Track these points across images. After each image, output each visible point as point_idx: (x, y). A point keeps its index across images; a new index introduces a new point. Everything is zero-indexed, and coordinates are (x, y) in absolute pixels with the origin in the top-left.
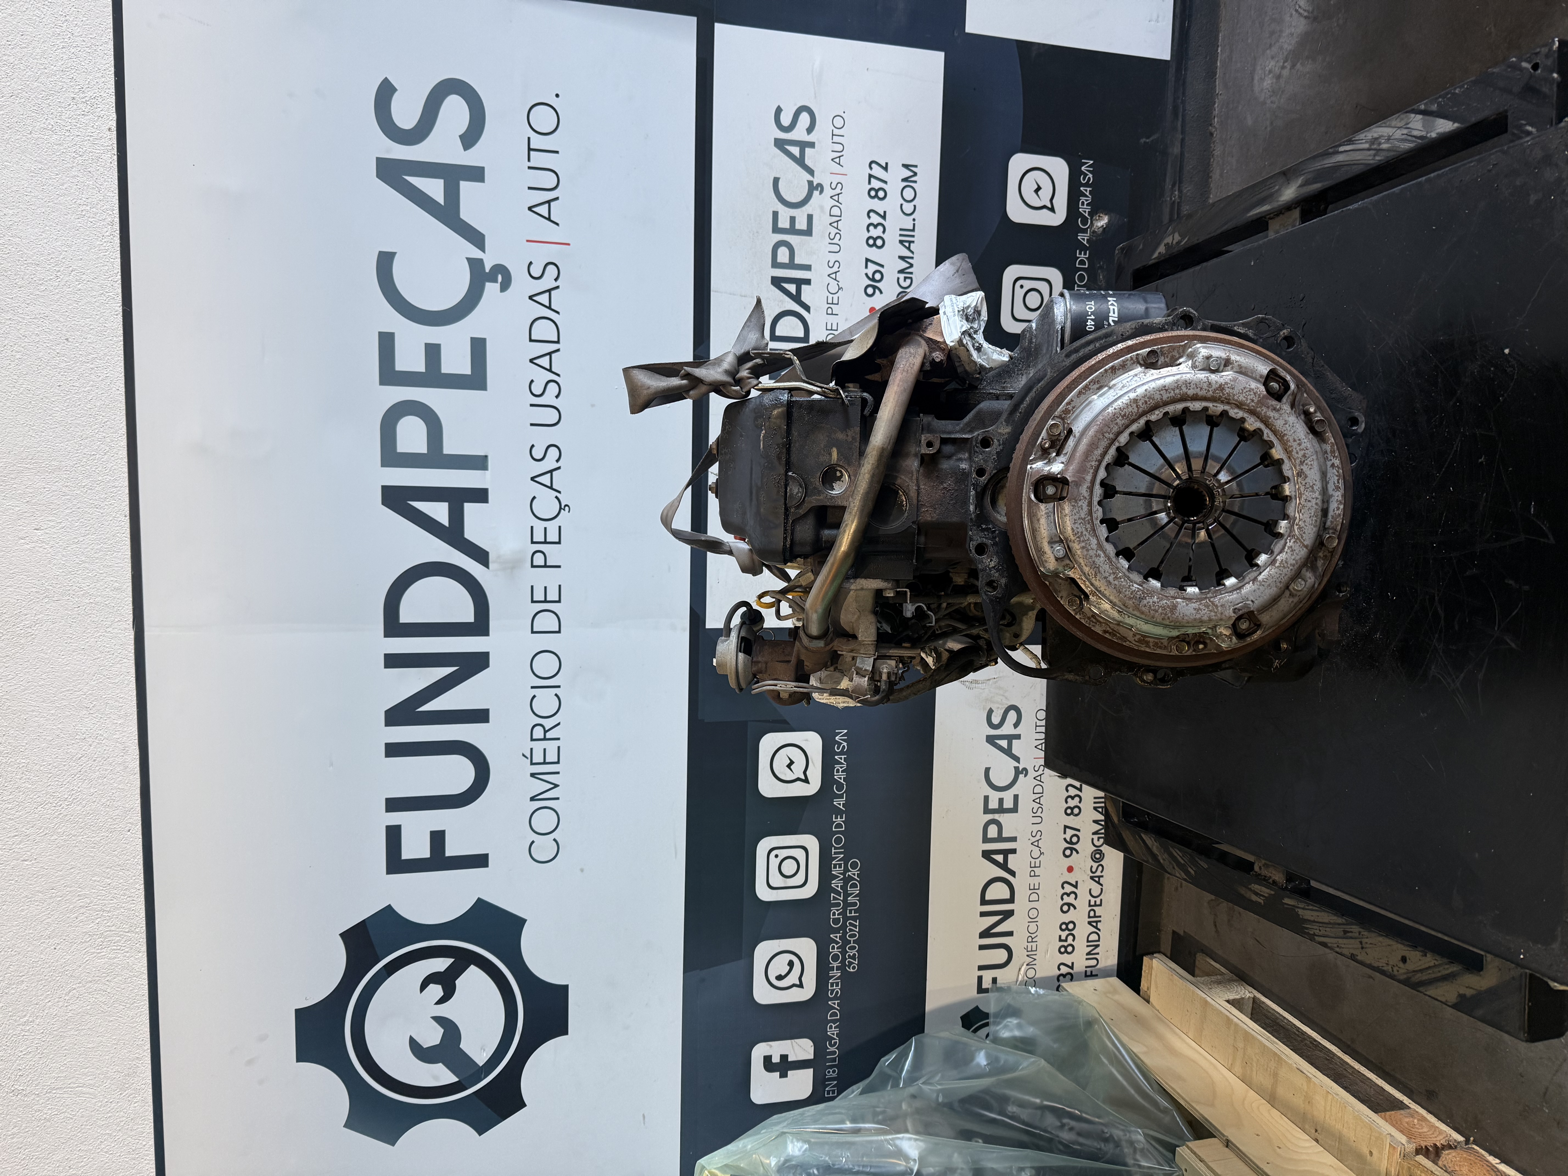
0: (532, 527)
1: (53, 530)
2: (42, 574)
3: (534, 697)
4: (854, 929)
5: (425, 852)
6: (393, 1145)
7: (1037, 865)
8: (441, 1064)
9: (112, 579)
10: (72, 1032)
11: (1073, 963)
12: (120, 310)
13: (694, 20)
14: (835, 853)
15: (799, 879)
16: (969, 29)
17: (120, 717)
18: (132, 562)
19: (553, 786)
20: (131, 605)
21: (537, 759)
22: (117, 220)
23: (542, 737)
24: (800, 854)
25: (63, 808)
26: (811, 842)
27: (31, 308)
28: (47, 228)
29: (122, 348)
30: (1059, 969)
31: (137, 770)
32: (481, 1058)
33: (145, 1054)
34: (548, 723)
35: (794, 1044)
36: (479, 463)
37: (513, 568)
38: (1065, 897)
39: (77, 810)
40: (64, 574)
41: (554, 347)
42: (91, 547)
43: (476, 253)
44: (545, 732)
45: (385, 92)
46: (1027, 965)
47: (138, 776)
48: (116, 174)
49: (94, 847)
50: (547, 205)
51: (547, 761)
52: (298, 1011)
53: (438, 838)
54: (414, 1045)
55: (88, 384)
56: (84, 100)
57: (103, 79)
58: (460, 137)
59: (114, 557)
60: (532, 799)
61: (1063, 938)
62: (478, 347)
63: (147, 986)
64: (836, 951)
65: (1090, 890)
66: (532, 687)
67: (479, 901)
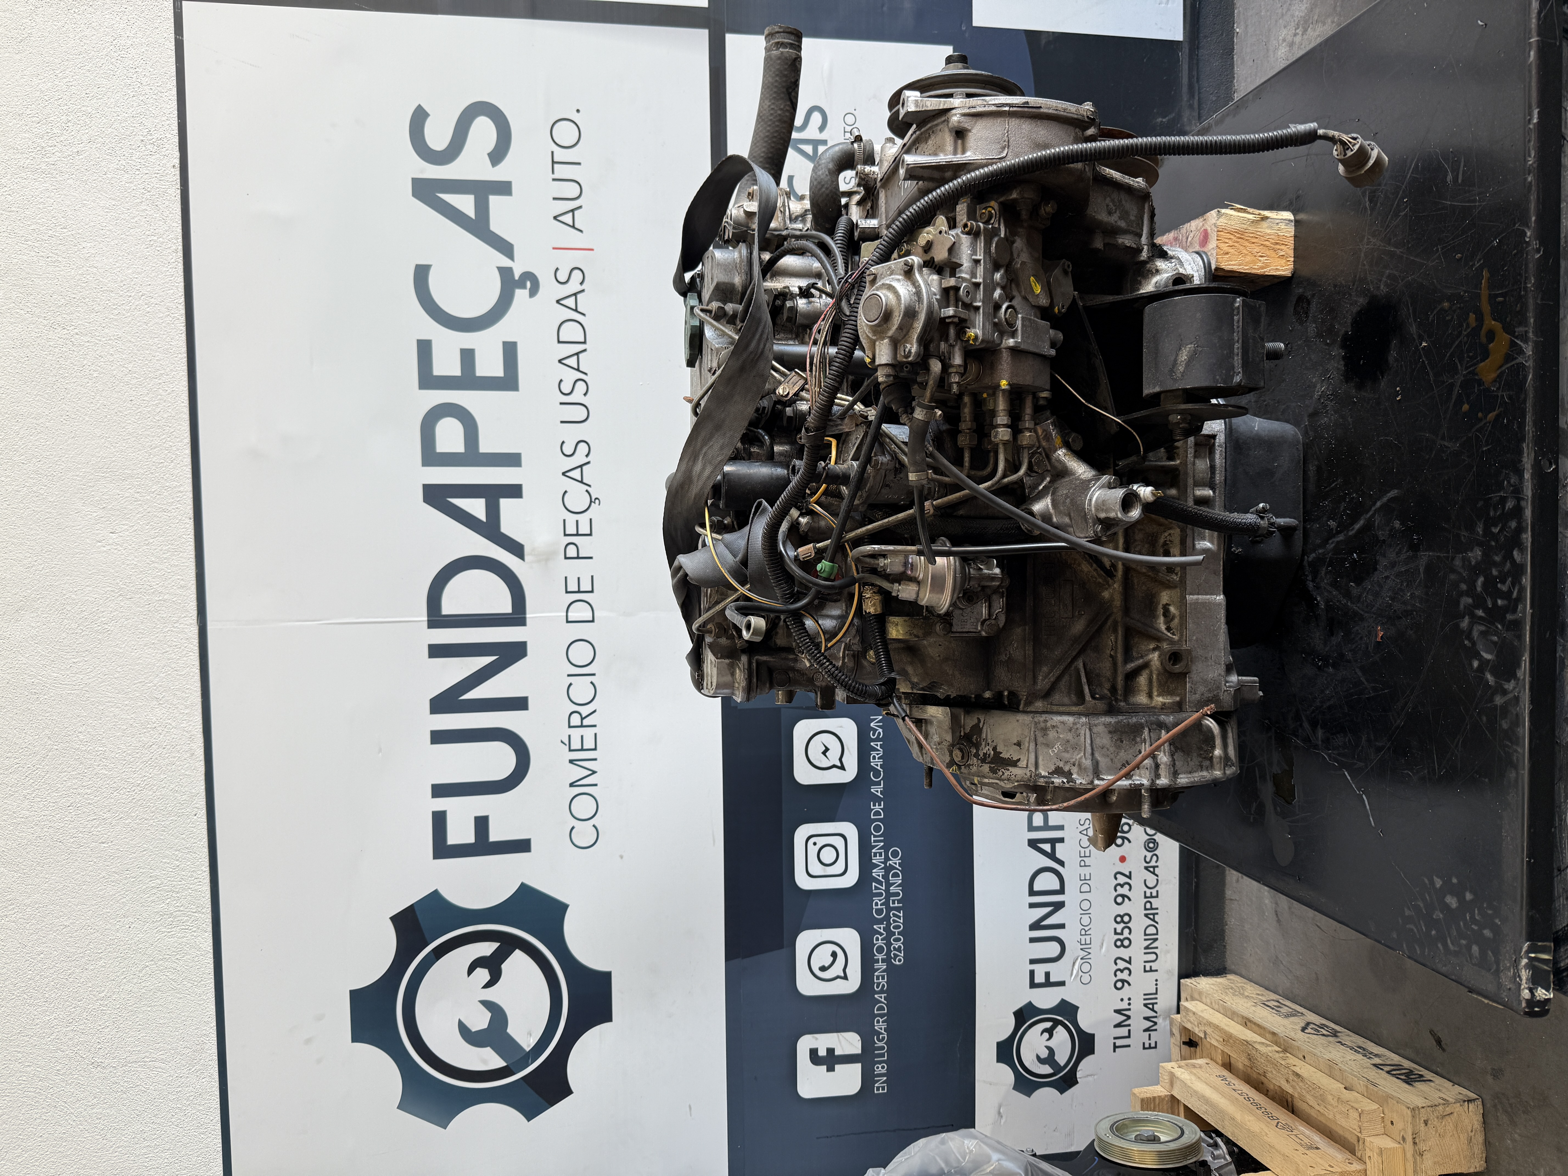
0: (564, 520)
1: (127, 533)
2: (117, 574)
3: (571, 684)
4: (898, 920)
5: (468, 837)
6: (445, 1128)
7: (1087, 854)
8: (489, 1048)
9: (179, 577)
10: (145, 1008)
11: (1130, 958)
12: (184, 329)
13: (706, 32)
14: (875, 841)
15: (839, 868)
16: (976, 23)
17: (187, 708)
18: (196, 561)
19: (591, 772)
20: (195, 601)
21: (576, 744)
22: (181, 247)
23: (579, 724)
24: (839, 842)
25: (136, 793)
26: (850, 830)
27: (107, 331)
28: (120, 258)
29: (186, 364)
30: (1116, 964)
31: (202, 757)
32: (528, 1042)
33: (211, 1030)
34: (585, 711)
35: (841, 1037)
36: (513, 460)
37: (547, 560)
38: (1119, 888)
39: (149, 796)
40: (136, 574)
41: (581, 347)
42: (160, 548)
43: (505, 262)
44: (582, 719)
45: (419, 117)
46: (1082, 959)
47: (203, 763)
48: (180, 206)
49: (164, 831)
50: (571, 214)
51: (585, 747)
52: (352, 993)
53: (482, 824)
54: (463, 1029)
55: (157, 397)
56: (151, 142)
57: (168, 122)
58: (488, 154)
59: (181, 557)
60: (572, 785)
61: (1119, 931)
62: (510, 351)
63: (212, 965)
64: (880, 943)
65: (1145, 881)
66: (569, 675)
67: (523, 885)
